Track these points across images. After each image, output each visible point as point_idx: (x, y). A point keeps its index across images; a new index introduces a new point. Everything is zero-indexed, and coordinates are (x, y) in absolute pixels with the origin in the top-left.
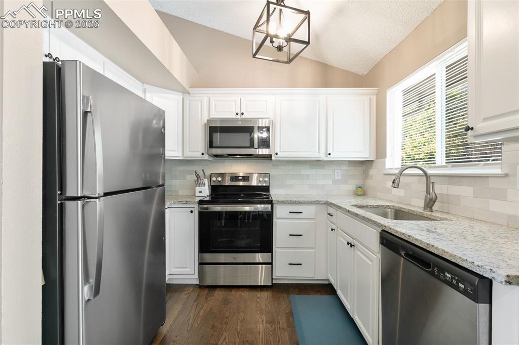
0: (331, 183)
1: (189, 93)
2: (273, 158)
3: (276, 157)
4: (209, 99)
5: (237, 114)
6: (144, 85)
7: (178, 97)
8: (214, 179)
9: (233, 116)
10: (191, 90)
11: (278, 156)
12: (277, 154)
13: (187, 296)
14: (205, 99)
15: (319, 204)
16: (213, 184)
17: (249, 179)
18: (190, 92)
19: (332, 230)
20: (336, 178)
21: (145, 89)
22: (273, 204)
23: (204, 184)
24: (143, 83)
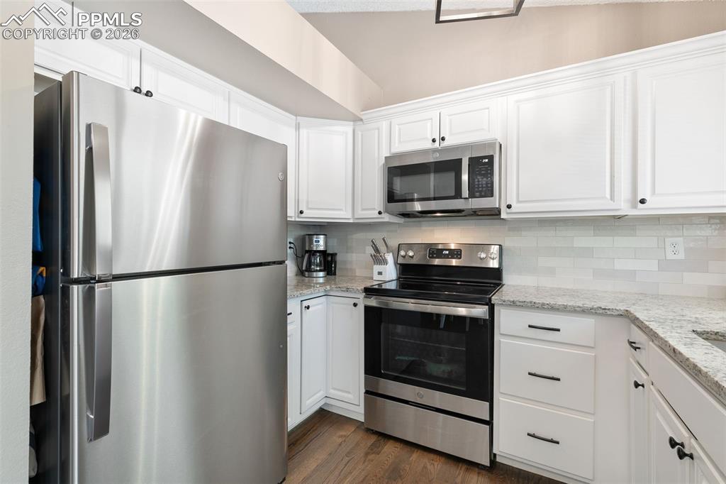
0: (656, 269)
1: (362, 120)
2: (503, 216)
3: (507, 213)
4: (391, 122)
5: (434, 141)
6: (298, 117)
7: (347, 128)
8: (402, 253)
9: (428, 145)
10: (364, 115)
11: (513, 209)
12: (509, 207)
13: (340, 440)
14: (384, 125)
15: (606, 315)
16: (400, 261)
17: (461, 255)
18: (363, 117)
19: (637, 385)
20: (670, 256)
21: (299, 123)
22: (493, 305)
23: (385, 262)
24: (296, 116)
